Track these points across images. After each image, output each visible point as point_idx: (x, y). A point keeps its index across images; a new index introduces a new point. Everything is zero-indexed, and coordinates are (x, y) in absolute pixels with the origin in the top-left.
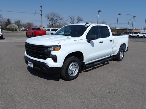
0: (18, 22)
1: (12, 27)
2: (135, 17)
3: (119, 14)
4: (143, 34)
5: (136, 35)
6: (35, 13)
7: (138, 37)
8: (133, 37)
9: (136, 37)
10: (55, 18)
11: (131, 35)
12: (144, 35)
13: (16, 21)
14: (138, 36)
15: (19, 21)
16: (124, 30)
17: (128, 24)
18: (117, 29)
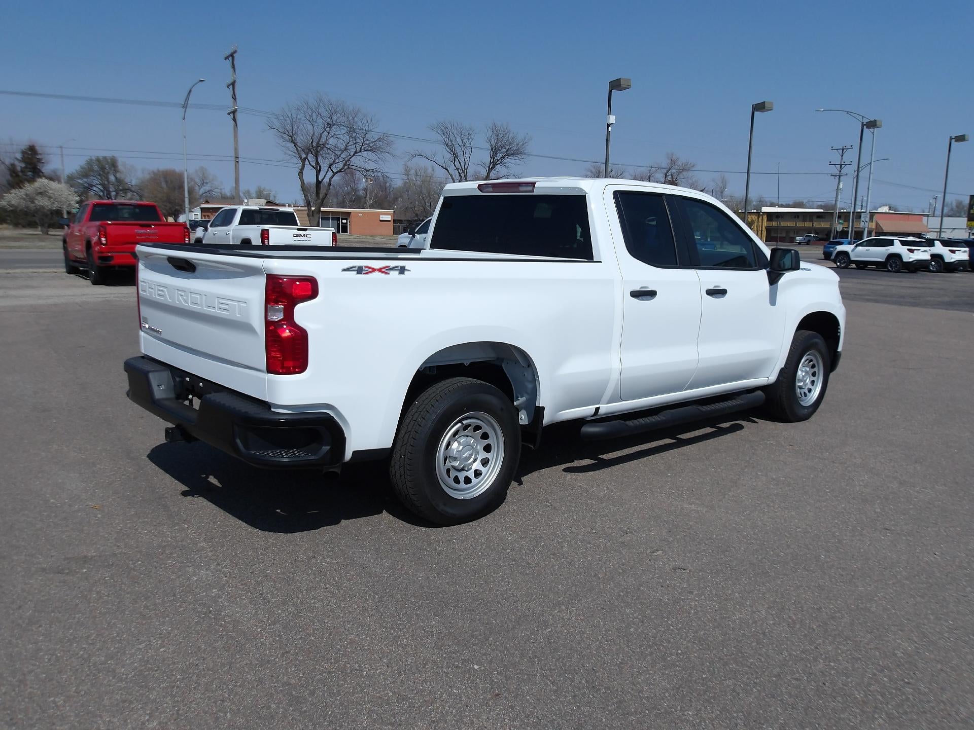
0: (103, 168)
1: (42, 202)
2: (872, 124)
3: (760, 107)
4: (930, 243)
5: (878, 253)
6: (185, 106)
7: (894, 263)
8: (863, 265)
9: (880, 266)
10: (338, 139)
11: (845, 254)
12: (938, 248)
13: (90, 163)
14: (895, 258)
15: (113, 164)
16: (811, 220)
17: (838, 180)
18: (766, 214)
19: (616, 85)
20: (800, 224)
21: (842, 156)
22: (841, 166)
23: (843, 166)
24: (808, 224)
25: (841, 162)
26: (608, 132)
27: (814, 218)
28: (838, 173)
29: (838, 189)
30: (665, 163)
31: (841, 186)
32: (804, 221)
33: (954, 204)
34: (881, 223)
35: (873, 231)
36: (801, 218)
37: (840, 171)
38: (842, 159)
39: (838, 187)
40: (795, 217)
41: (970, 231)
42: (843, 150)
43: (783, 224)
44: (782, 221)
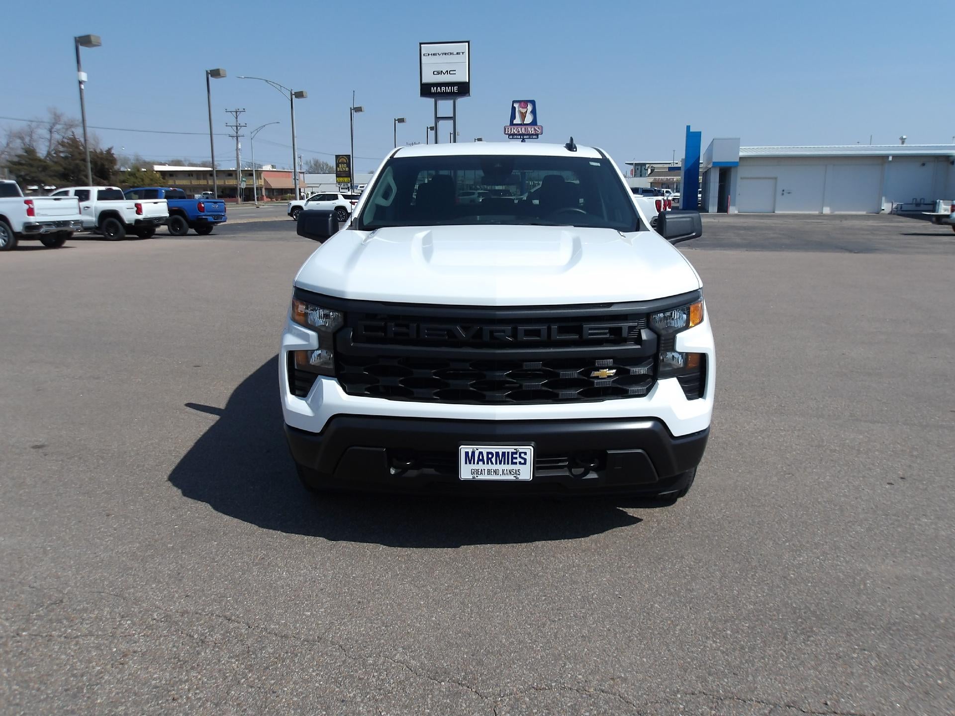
2: (301, 95)
3: (215, 73)
11: (300, 208)
16: (205, 178)
17: (236, 140)
18: (158, 173)
19: (84, 41)
20: (195, 182)
21: (237, 118)
22: (237, 128)
23: (239, 128)
24: (203, 182)
25: (237, 124)
26: (81, 90)
27: (208, 176)
28: (235, 134)
29: (237, 149)
30: (47, 118)
31: (240, 146)
32: (198, 179)
33: (312, 162)
34: (270, 180)
35: (262, 187)
36: (195, 176)
37: (237, 133)
38: (237, 121)
39: (237, 147)
40: (189, 176)
41: (339, 186)
42: (236, 112)
43: (178, 182)
44: (177, 179)
